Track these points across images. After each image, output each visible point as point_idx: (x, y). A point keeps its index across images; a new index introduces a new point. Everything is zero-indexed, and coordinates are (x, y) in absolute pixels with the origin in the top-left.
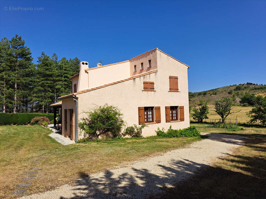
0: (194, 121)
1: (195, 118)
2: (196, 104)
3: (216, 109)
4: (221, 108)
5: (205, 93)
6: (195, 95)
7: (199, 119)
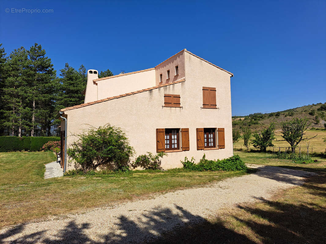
1: (256, 146)
3: (283, 134)
4: (290, 133)
5: (278, 114)
6: (265, 116)
7: (261, 147)
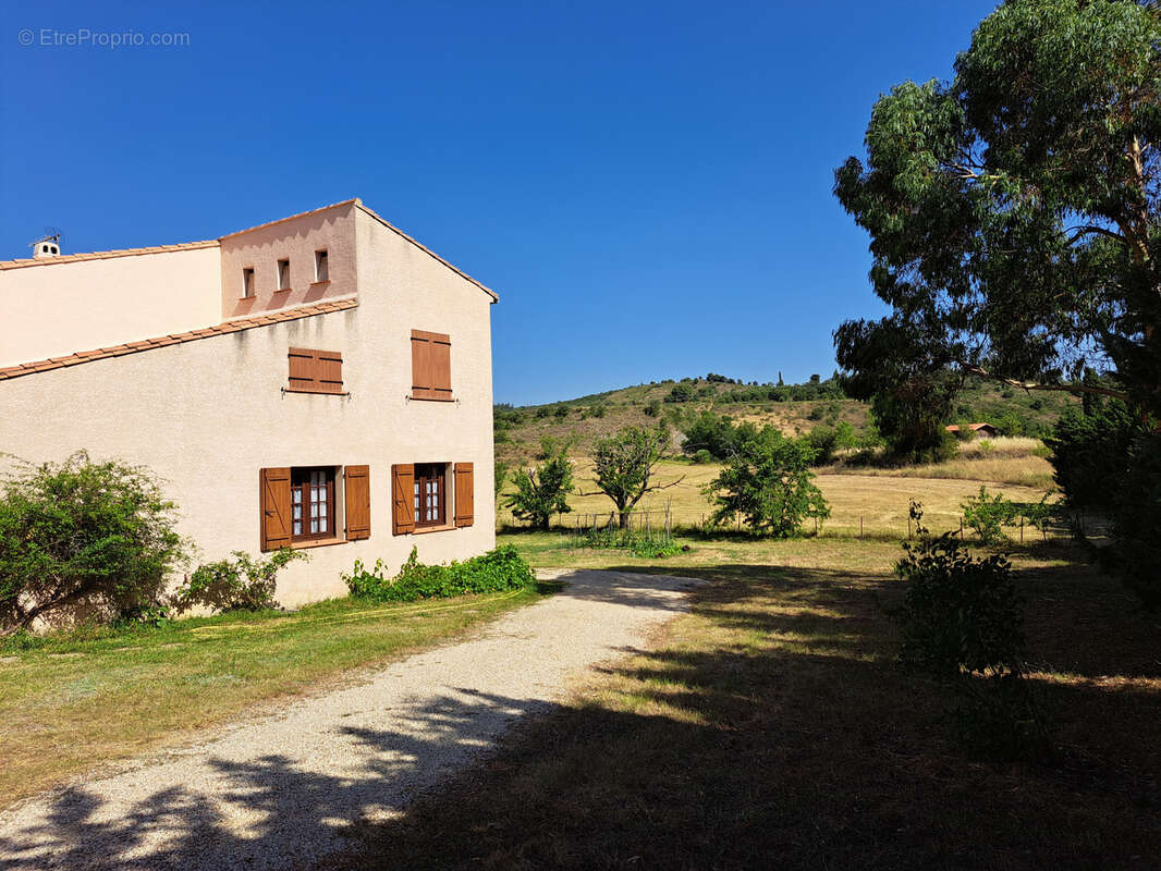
0: (518, 523)
1: (521, 513)
2: (525, 453)
3: (599, 473)
4: (617, 471)
5: (561, 412)
6: (525, 417)
7: (535, 514)
